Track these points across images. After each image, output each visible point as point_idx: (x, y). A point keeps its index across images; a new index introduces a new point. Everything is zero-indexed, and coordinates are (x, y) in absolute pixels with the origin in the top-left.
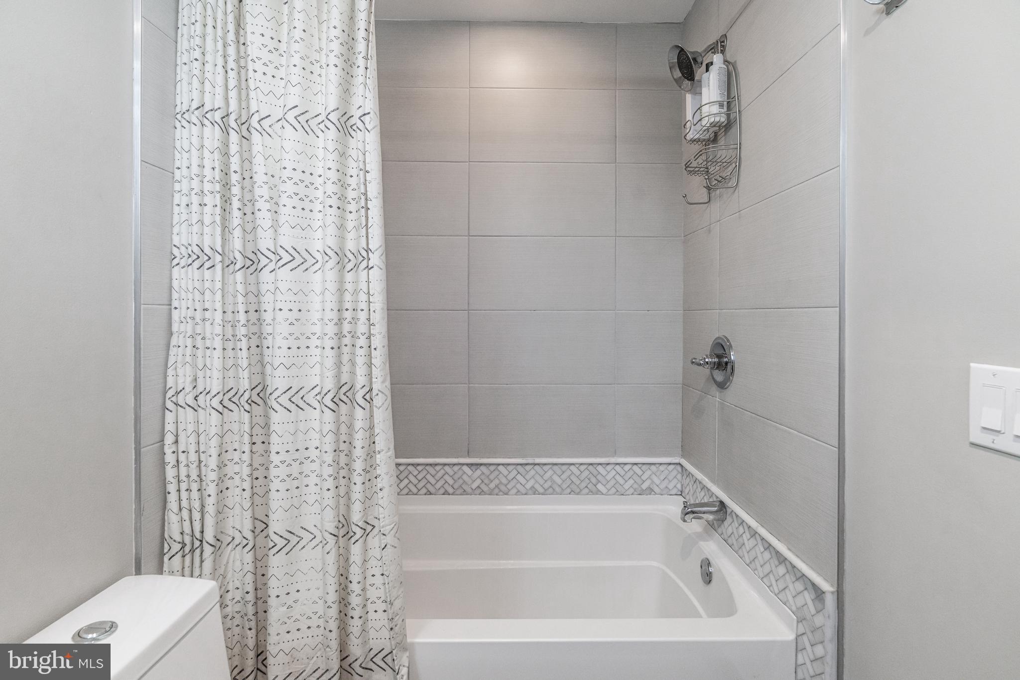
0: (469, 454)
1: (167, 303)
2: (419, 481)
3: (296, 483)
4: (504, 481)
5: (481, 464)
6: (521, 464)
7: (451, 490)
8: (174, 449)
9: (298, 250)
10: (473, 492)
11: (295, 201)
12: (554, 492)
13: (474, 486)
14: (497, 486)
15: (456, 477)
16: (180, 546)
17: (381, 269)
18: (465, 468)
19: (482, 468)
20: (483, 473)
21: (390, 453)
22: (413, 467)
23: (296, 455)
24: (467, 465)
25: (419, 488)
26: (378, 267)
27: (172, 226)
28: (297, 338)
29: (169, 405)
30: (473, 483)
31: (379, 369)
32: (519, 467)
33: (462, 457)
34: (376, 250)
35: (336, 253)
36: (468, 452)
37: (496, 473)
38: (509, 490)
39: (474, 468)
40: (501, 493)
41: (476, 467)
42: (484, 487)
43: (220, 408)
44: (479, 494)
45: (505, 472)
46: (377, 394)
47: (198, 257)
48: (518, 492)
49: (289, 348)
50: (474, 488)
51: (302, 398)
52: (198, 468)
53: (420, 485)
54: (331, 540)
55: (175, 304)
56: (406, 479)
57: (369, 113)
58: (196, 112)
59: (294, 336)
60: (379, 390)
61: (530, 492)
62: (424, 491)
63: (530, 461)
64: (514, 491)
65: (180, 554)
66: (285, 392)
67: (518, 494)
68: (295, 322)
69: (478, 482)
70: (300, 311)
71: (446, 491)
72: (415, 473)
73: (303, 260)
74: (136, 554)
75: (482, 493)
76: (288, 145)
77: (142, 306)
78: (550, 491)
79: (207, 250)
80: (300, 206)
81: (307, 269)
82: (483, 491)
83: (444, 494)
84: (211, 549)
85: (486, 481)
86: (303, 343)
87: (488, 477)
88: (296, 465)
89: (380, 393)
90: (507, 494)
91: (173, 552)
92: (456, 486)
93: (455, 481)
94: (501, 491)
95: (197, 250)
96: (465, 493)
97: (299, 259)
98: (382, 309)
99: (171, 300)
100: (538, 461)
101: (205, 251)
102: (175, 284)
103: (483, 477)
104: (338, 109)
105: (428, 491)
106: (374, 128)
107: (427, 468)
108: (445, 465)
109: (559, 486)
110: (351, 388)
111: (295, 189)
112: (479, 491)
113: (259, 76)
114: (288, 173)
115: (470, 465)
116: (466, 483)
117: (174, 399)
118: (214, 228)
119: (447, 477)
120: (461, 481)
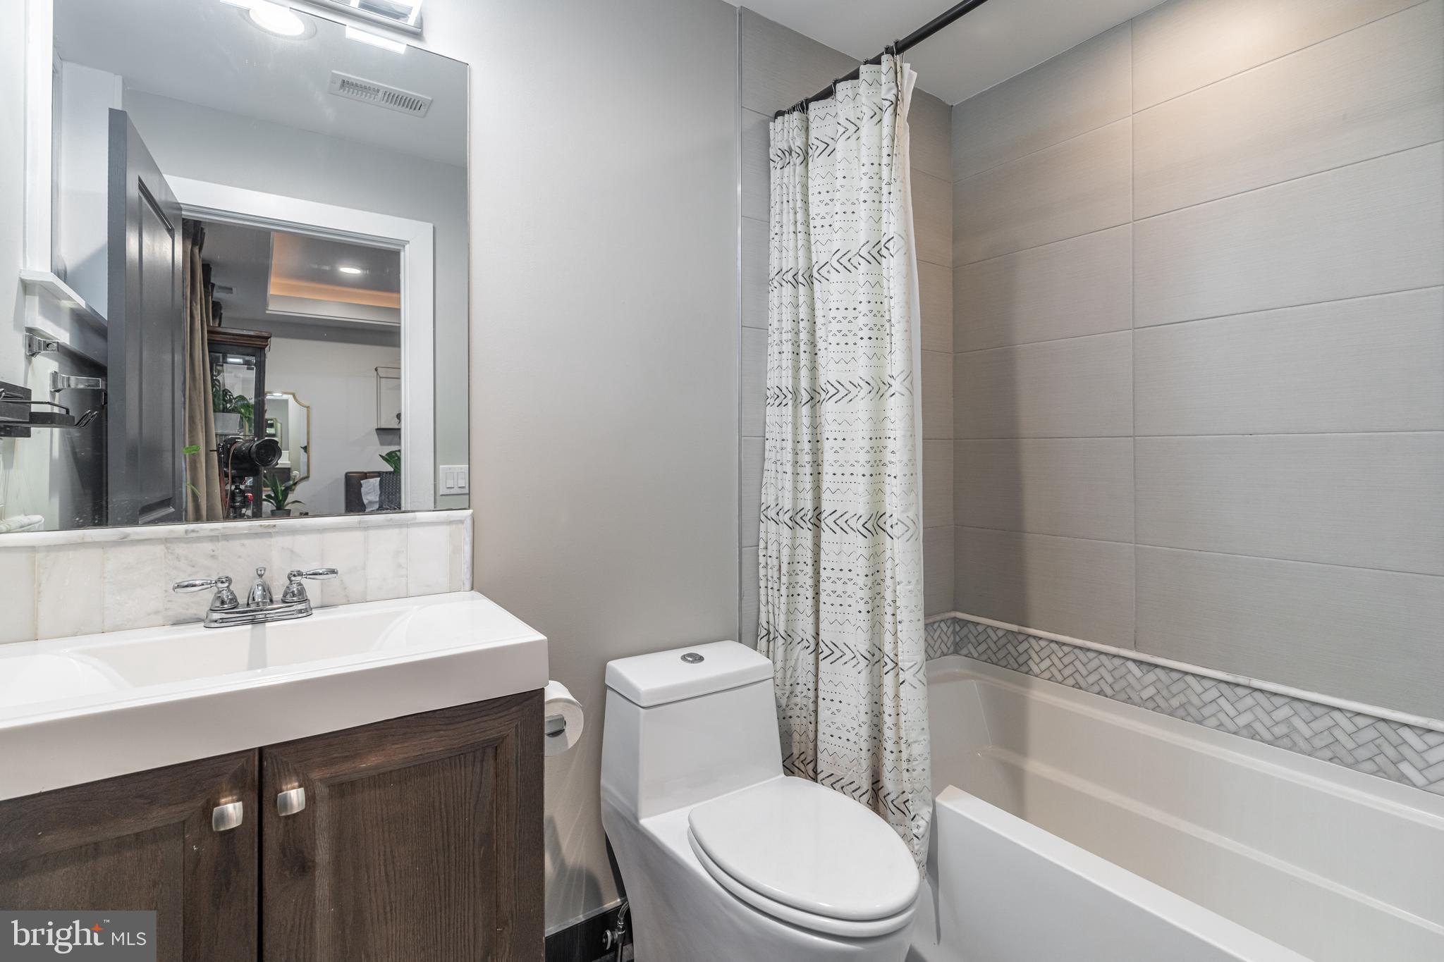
0: (1136, 646)
1: (762, 434)
2: (1066, 666)
3: (839, 601)
4: (1195, 700)
5: (1157, 666)
6: (1227, 683)
7: (1109, 691)
8: (764, 553)
9: (842, 383)
10: (1143, 703)
11: (839, 338)
12: (1293, 747)
13: (1146, 694)
14: (1182, 705)
15: (1117, 674)
16: (766, 632)
17: (902, 395)
18: (1131, 665)
19: (1158, 671)
20: (1159, 680)
21: (910, 587)
22: (1056, 645)
23: (841, 575)
24: (1134, 661)
25: (1065, 675)
26: (899, 393)
27: (767, 373)
28: (842, 466)
29: (763, 518)
30: (1142, 689)
31: (899, 498)
32: (1223, 686)
33: (1125, 647)
34: (898, 376)
35: (867, 382)
36: (1135, 643)
37: (1181, 685)
38: (1205, 718)
39: (1144, 668)
40: (1189, 718)
41: (1148, 667)
42: (1159, 699)
43: (790, 523)
44: (1153, 710)
45: (1199, 689)
46: (897, 524)
47: (778, 397)
48: (1220, 726)
49: (834, 474)
50: (1145, 698)
51: (846, 522)
52: (778, 572)
53: (1067, 672)
54: (863, 663)
55: (767, 436)
56: (1048, 659)
57: (893, 238)
58: (776, 277)
59: (839, 463)
60: (898, 520)
61: (1244, 732)
62: (1071, 681)
63: (1241, 680)
64: (1213, 722)
65: (766, 638)
66: (830, 515)
67: (1220, 728)
68: (839, 450)
69: (1151, 691)
70: (844, 439)
71: (1102, 690)
72: (1061, 654)
73: (847, 392)
74: (739, 627)
75: (1157, 708)
76: (833, 288)
77: (743, 438)
78: (1284, 741)
79: (785, 391)
80: (843, 341)
81: (851, 400)
82: (1158, 706)
83: (1098, 693)
84: (783, 641)
85: (1165, 693)
86: (848, 470)
87: (1168, 687)
88: (840, 583)
89: (899, 523)
90: (1200, 723)
91: (762, 635)
92: (1117, 687)
93: (1116, 680)
94: (1189, 714)
95: (777, 391)
96: (1129, 700)
97: (843, 392)
98: (904, 436)
99: (765, 434)
100: (1256, 683)
101: (783, 392)
102: (767, 421)
103: (1159, 685)
104: (868, 242)
105: (1077, 683)
106: (897, 252)
107: (1076, 651)
108: (1101, 653)
109: (1306, 739)
110: (880, 517)
111: (839, 326)
112: (1151, 704)
113: (819, 229)
114: (833, 313)
115: (1139, 663)
116: (1133, 688)
117: (765, 512)
118: (788, 371)
119: (1102, 670)
120: (1123, 683)
